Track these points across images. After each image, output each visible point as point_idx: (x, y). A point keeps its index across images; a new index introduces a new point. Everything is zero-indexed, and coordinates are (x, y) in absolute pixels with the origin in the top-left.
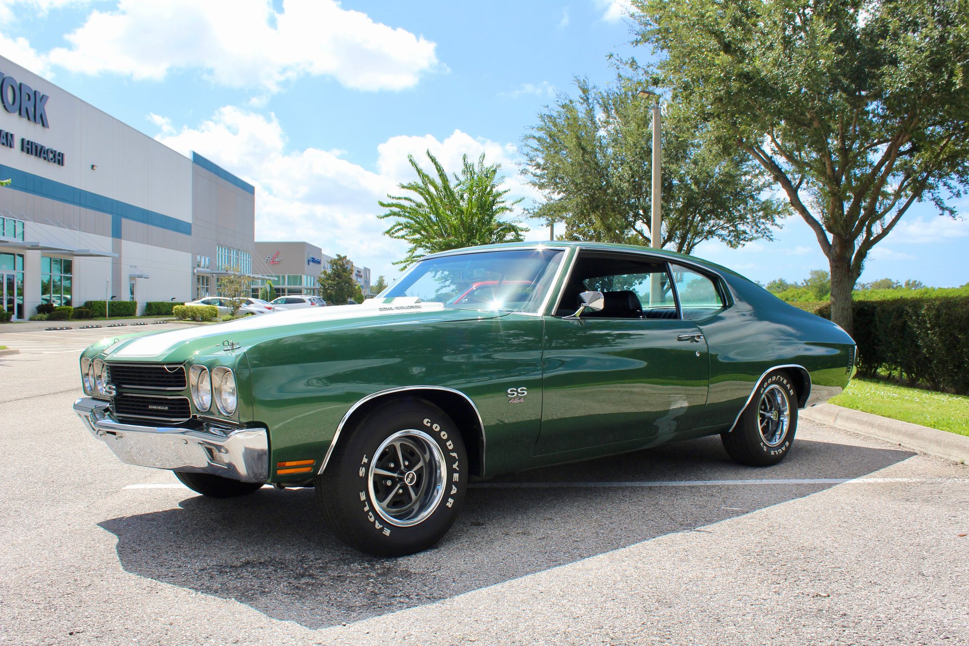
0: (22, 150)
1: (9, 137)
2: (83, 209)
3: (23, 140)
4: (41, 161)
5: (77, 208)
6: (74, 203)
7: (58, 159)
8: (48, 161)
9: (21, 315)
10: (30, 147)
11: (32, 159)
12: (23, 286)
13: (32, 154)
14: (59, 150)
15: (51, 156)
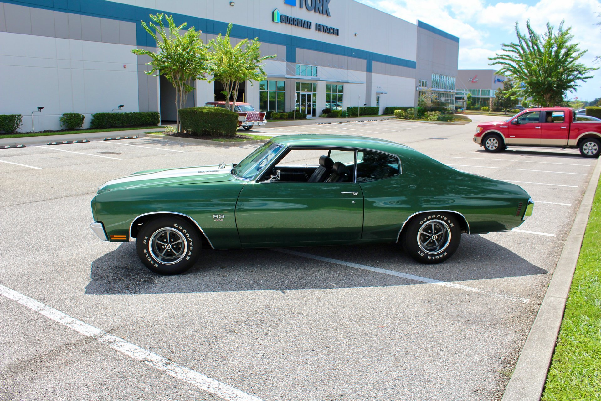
0: (316, 29)
1: (309, 24)
2: (350, 58)
3: (316, 24)
4: (326, 34)
5: (346, 58)
6: (344, 55)
7: (336, 32)
8: (330, 34)
9: (314, 114)
10: (320, 28)
11: (321, 34)
12: (316, 100)
13: (321, 31)
14: (335, 27)
15: (331, 31)
